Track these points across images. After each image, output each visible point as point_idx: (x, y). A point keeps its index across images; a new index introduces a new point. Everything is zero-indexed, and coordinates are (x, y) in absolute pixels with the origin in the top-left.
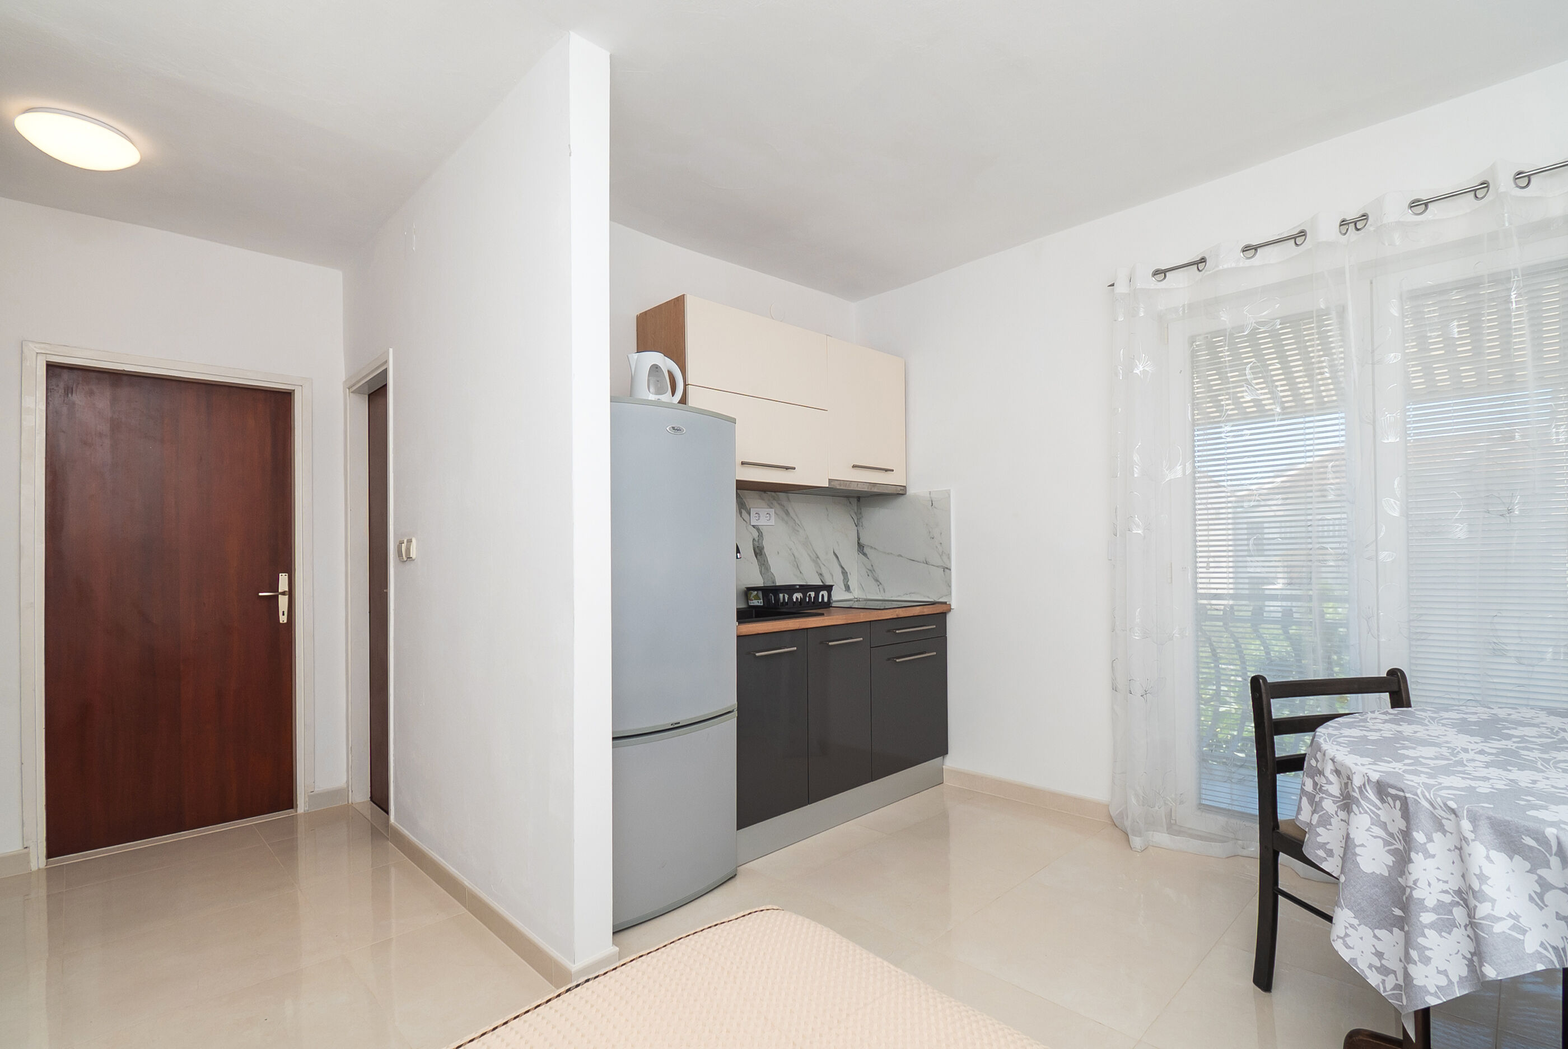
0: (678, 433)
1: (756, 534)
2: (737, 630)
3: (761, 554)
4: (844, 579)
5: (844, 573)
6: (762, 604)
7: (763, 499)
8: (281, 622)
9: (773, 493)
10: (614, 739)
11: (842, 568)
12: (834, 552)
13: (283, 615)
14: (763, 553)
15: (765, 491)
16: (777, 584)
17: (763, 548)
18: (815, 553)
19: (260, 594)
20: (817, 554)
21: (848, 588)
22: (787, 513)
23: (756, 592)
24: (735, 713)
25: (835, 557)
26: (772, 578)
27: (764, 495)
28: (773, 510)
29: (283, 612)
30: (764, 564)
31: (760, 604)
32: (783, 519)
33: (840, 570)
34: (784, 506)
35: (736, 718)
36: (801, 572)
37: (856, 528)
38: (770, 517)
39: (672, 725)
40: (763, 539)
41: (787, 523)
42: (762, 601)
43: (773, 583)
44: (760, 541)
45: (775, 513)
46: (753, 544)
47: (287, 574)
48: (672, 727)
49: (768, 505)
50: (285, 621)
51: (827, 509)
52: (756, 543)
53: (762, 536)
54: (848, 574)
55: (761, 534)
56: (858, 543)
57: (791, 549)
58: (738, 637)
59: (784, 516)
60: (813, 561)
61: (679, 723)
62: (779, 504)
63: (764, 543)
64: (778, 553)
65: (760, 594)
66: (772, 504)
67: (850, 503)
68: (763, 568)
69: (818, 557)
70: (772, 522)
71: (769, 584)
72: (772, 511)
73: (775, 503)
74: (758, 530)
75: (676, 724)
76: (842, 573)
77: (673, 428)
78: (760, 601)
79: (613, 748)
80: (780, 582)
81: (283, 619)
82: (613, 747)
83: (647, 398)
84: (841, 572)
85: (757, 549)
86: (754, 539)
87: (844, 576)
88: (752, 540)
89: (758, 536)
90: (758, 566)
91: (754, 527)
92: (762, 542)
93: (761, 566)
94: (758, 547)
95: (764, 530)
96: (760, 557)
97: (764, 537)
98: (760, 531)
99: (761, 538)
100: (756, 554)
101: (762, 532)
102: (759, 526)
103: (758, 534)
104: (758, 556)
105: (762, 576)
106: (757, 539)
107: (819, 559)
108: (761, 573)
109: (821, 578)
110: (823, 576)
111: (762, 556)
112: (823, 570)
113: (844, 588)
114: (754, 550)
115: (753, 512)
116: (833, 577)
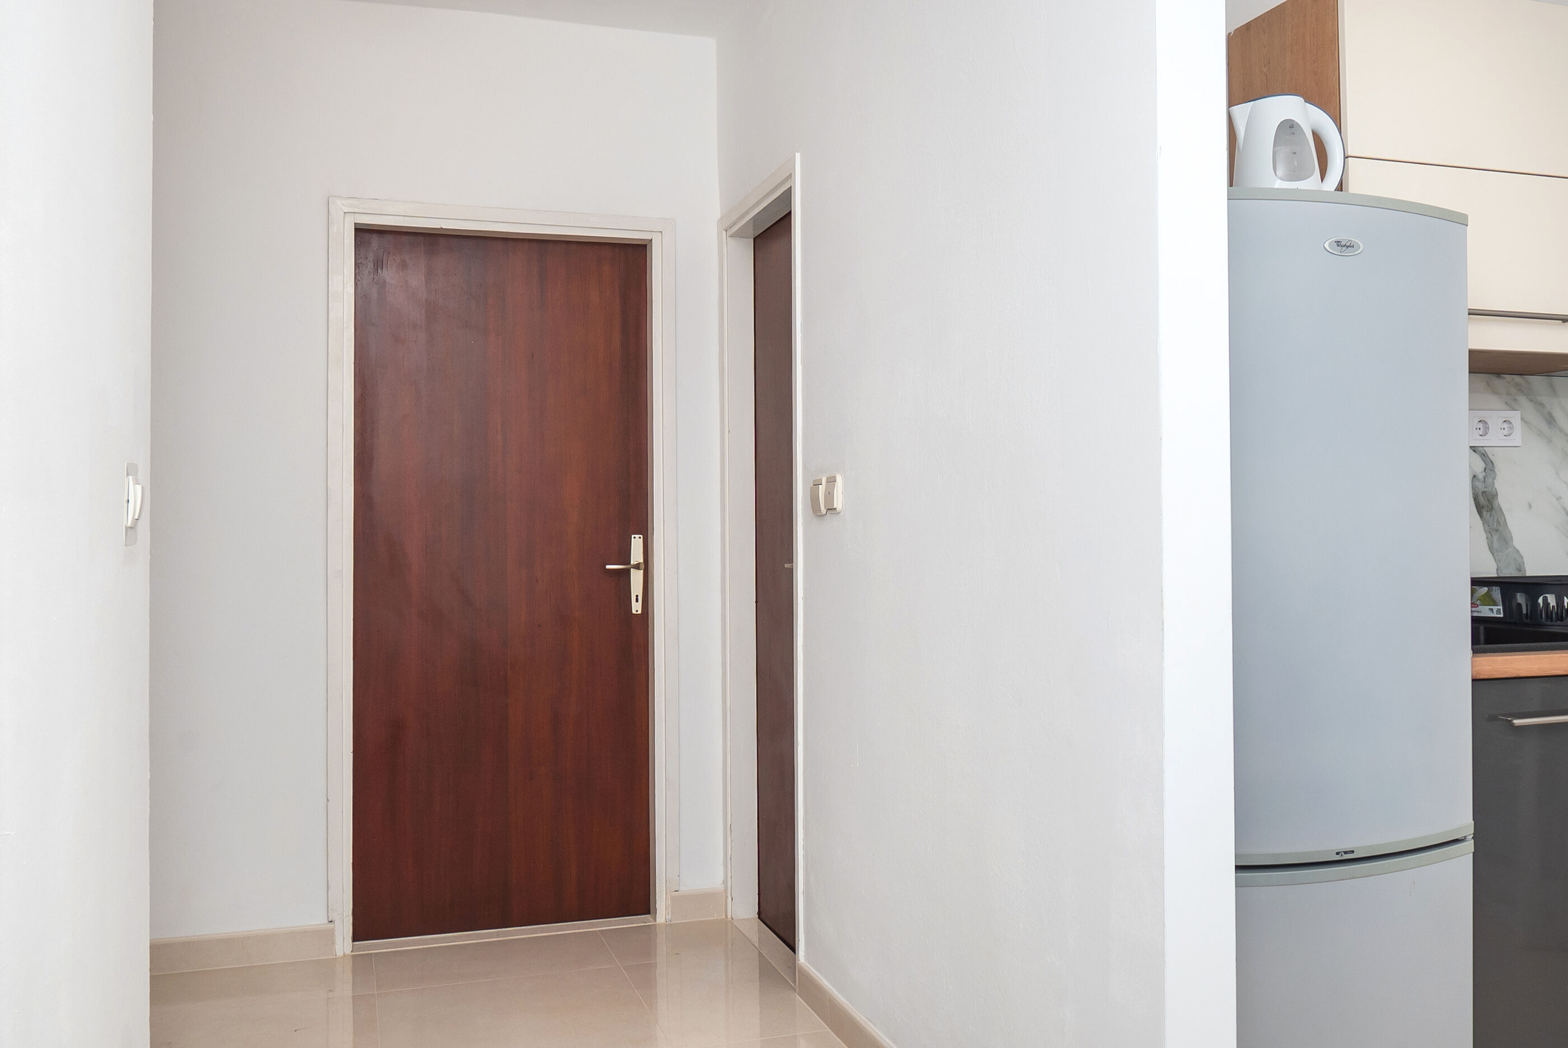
0: (1349, 252)
1: (1479, 466)
2: (1473, 667)
3: (1492, 509)
6: (1502, 616)
7: (1495, 392)
8: (634, 612)
9: (1518, 379)
10: (1239, 868)
13: (637, 601)
14: (1495, 506)
15: (1498, 373)
16: (1528, 575)
17: (1495, 495)
19: (608, 567)
22: (1550, 420)
23: (1486, 589)
24: (1469, 845)
26: (1515, 559)
27: (1497, 382)
28: (1519, 412)
29: (637, 596)
30: (1497, 530)
31: (1495, 615)
32: (1541, 434)
34: (1542, 405)
35: (1472, 854)
38: (1511, 428)
39: (1338, 853)
40: (1495, 477)
41: (1549, 441)
42: (1501, 607)
43: (1519, 570)
44: (1489, 480)
45: (1522, 419)
46: (1474, 488)
47: (641, 536)
48: (1338, 858)
49: (1506, 403)
50: (640, 612)
52: (1481, 487)
53: (1493, 470)
55: (1489, 466)
57: (1559, 499)
58: (1474, 681)
59: (1543, 426)
61: (1353, 852)
62: (1531, 401)
63: (1496, 486)
64: (1530, 506)
65: (1497, 593)
66: (1516, 400)
68: (1495, 538)
70: (1516, 439)
71: (1510, 572)
72: (1515, 416)
73: (1523, 400)
74: (1484, 456)
75: (1346, 853)
77: (1338, 243)
78: (1495, 608)
79: (1236, 887)
80: (1534, 569)
81: (637, 608)
82: (1238, 885)
83: (1272, 187)
85: (1482, 501)
86: (1474, 476)
88: (1471, 477)
89: (1485, 469)
90: (1483, 535)
91: (1475, 451)
92: (1493, 482)
93: (1490, 532)
94: (1483, 492)
95: (1498, 458)
96: (1489, 513)
97: (1496, 471)
98: (1490, 459)
99: (1490, 475)
100: (1480, 508)
101: (1494, 462)
102: (1485, 448)
103: (1482, 465)
104: (1484, 513)
105: (1493, 555)
106: (1481, 476)
108: (1491, 547)
111: (1493, 513)
114: (1475, 499)
115: (1473, 420)
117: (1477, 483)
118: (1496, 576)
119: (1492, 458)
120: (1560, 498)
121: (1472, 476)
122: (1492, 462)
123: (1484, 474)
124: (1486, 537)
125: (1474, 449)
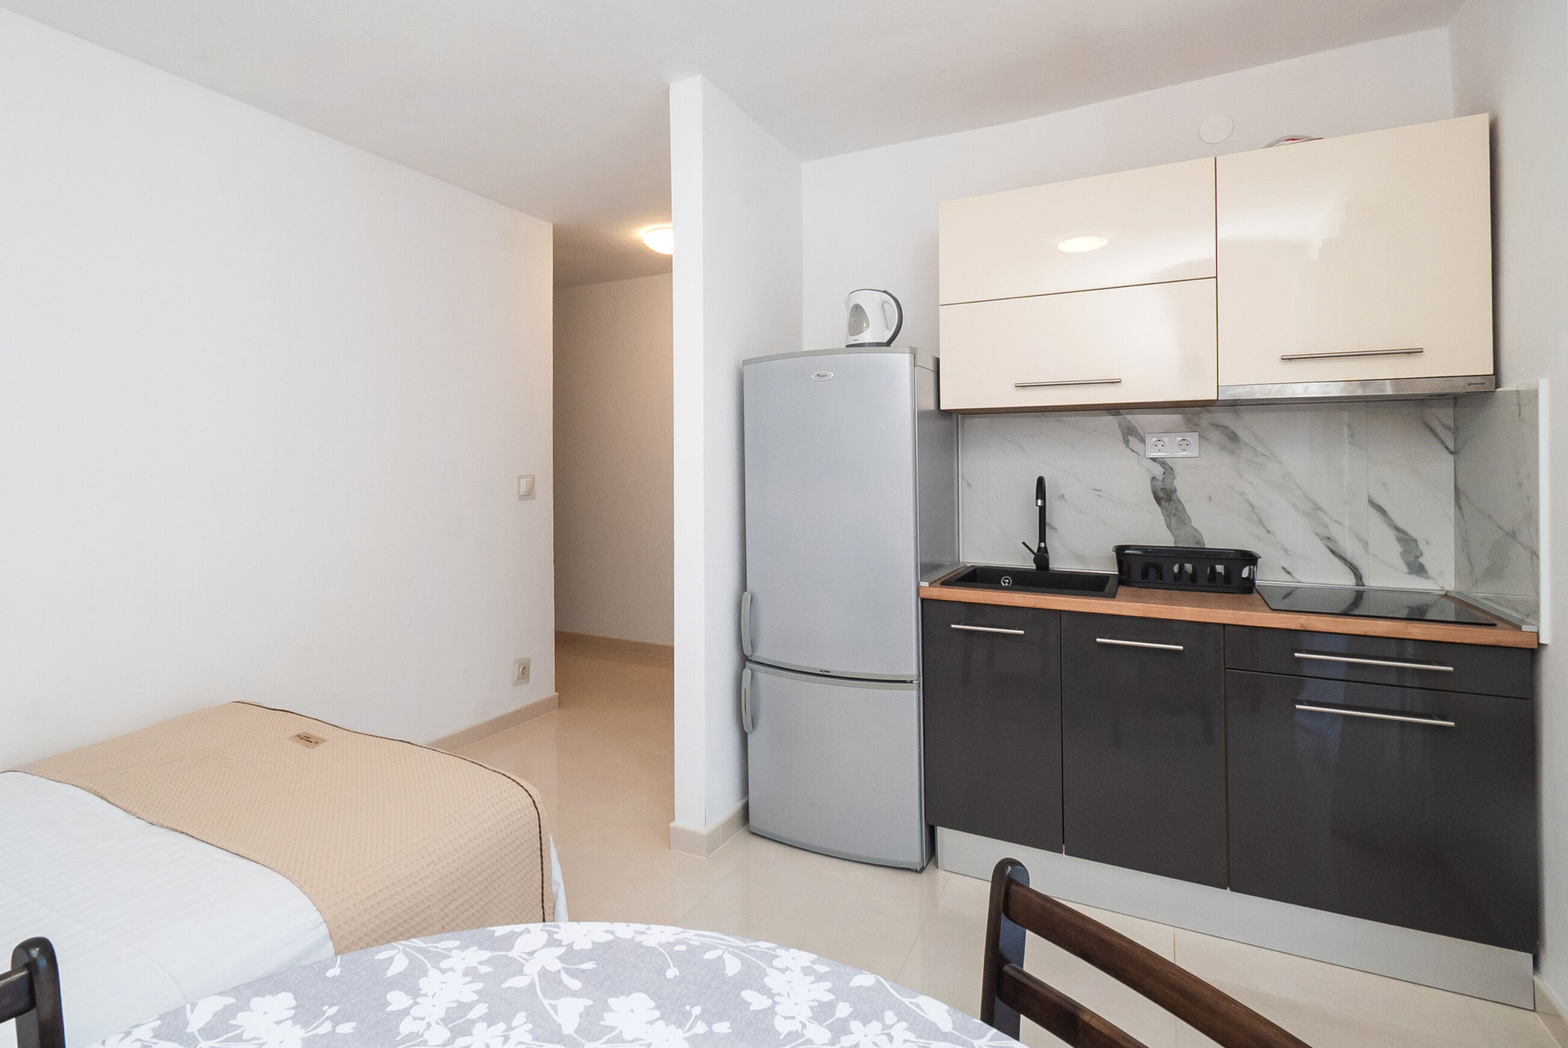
1: (1158, 471)
2: (918, 588)
3: (1170, 499)
4: (1406, 551)
5: (1406, 539)
11: (1398, 529)
12: (1371, 501)
14: (1174, 497)
16: (1206, 547)
17: (1174, 489)
18: (1310, 500)
20: (1314, 502)
21: (1417, 568)
22: (1234, 438)
24: (918, 684)
25: (1373, 511)
28: (1199, 433)
30: (1175, 515)
32: (1223, 448)
33: (1391, 535)
34: (1230, 428)
35: (919, 690)
36: (1269, 532)
37: (1451, 457)
38: (1188, 445)
40: (1174, 478)
41: (1229, 451)
43: (1198, 543)
44: (1168, 481)
45: (1201, 438)
46: (1153, 485)
48: (821, 673)
49: (1187, 427)
52: (1160, 484)
53: (1172, 473)
54: (1422, 543)
55: (1169, 471)
57: (1242, 494)
58: (920, 596)
59: (1227, 442)
60: (1306, 513)
61: (829, 672)
62: (1213, 424)
63: (1176, 484)
64: (1210, 499)
66: (1197, 425)
68: (1173, 518)
69: (1318, 508)
70: (1193, 451)
72: (1195, 436)
73: (1204, 424)
74: (1164, 464)
76: (1399, 540)
80: (1212, 542)
84: (1394, 538)
85: (1161, 494)
86: (1154, 478)
87: (1402, 545)
88: (1151, 478)
89: (1165, 473)
90: (1163, 518)
91: (1154, 461)
92: (1173, 482)
93: (1169, 516)
94: (1162, 489)
95: (1177, 467)
96: (1168, 503)
97: (1175, 474)
99: (1169, 477)
100: (1158, 500)
101: (1173, 468)
102: (1164, 458)
103: (1162, 470)
104: (1163, 503)
105: (1171, 531)
106: (1160, 478)
107: (1325, 512)
108: (1169, 527)
109: (1328, 545)
110: (1336, 542)
111: (1172, 502)
112: (1336, 532)
113: (1405, 569)
114: (1154, 493)
115: (1151, 440)
116: (1366, 545)
117: (1157, 482)
118: (1174, 545)
119: (1171, 466)
120: (1244, 493)
122: (1171, 468)
123: (1163, 476)
124: (1164, 519)
125: (1154, 459)
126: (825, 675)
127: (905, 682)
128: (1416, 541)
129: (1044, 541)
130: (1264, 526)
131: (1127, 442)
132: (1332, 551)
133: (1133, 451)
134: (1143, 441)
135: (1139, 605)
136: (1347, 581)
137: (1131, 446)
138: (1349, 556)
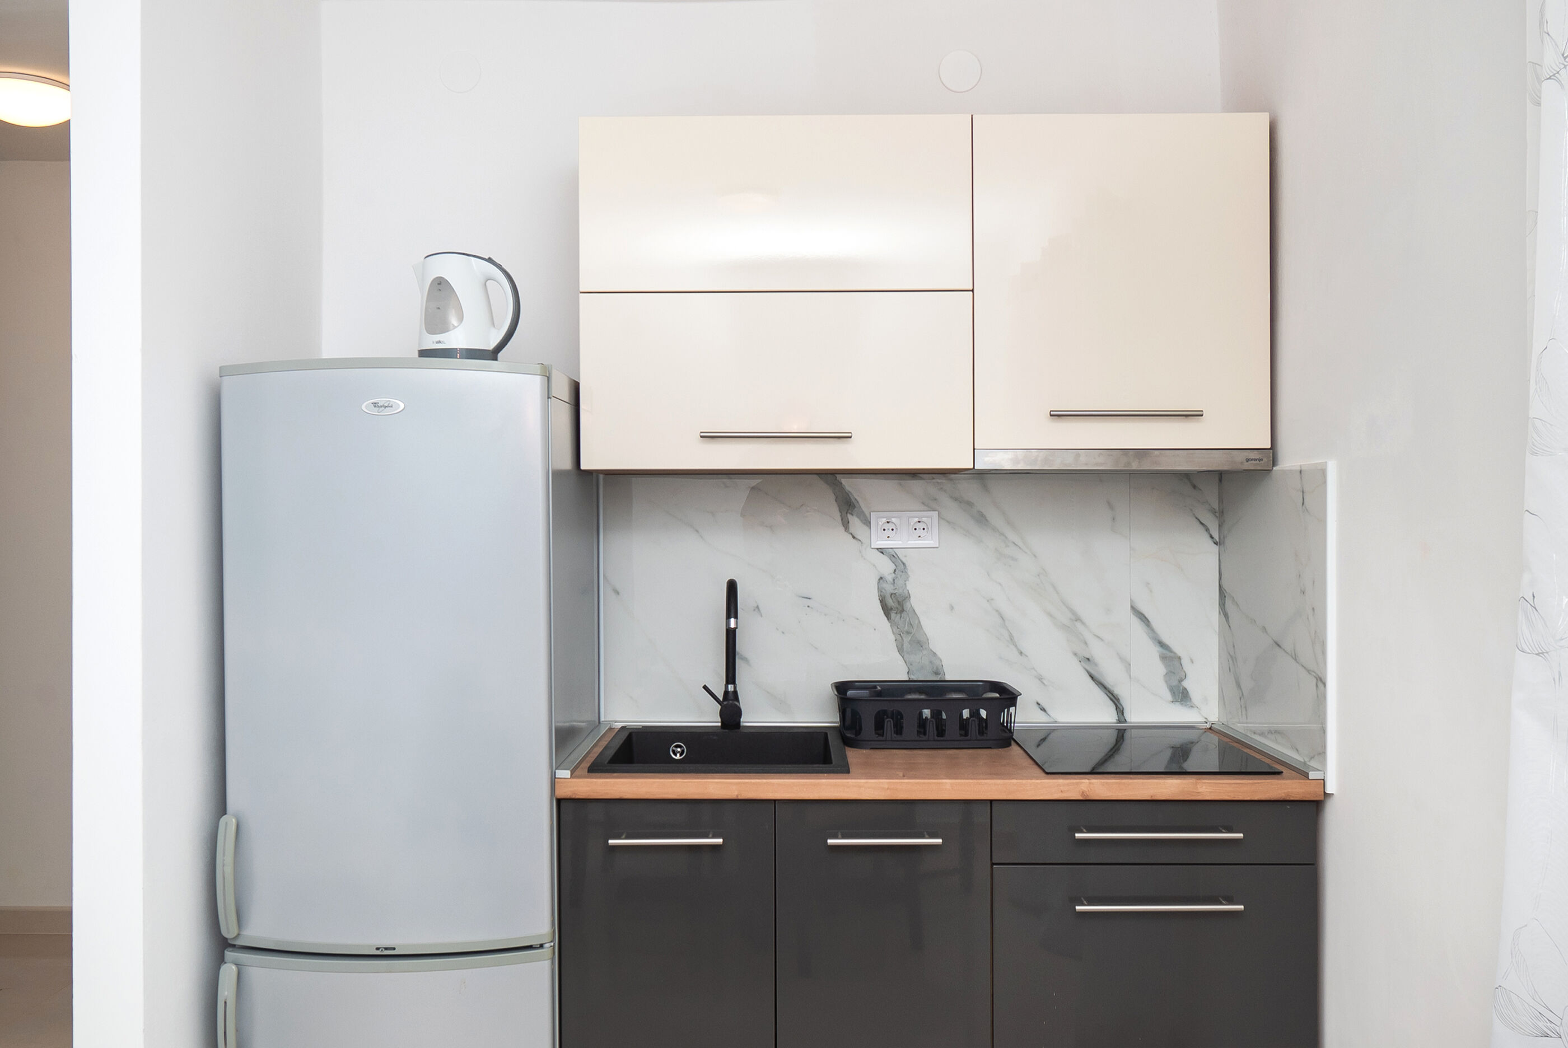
1: (886, 567)
3: (903, 611)
4: (1170, 674)
5: (1170, 658)
7: (910, 492)
9: (938, 479)
11: (1161, 644)
12: (1133, 608)
14: (907, 606)
15: (914, 473)
16: (948, 678)
17: (907, 596)
18: (1068, 607)
20: (1073, 612)
21: (1181, 696)
22: (981, 519)
24: (550, 951)
25: (1135, 622)
26: (932, 663)
27: (912, 482)
28: (937, 514)
30: (908, 633)
32: (968, 534)
33: (1154, 652)
34: (970, 504)
36: (1021, 653)
38: (928, 530)
40: (907, 579)
41: (982, 541)
43: (937, 673)
44: (900, 582)
45: (941, 519)
46: (880, 590)
48: (378, 952)
49: (923, 503)
51: (1109, 503)
52: (889, 588)
53: (904, 572)
54: (1185, 662)
55: (900, 566)
56: (1220, 586)
57: (990, 600)
59: (971, 525)
60: (1064, 628)
62: (956, 499)
63: (909, 588)
64: (952, 608)
66: (936, 500)
67: (1194, 487)
68: (906, 639)
69: (1078, 619)
70: (934, 540)
72: (932, 517)
73: (944, 499)
74: (894, 558)
75: (386, 949)
76: (1163, 658)
80: (955, 673)
84: (1157, 657)
85: (890, 602)
86: (881, 578)
87: (1166, 666)
88: (877, 580)
89: (895, 570)
90: (892, 637)
91: (882, 553)
92: (905, 584)
93: (900, 635)
94: (891, 596)
95: (910, 559)
96: (899, 615)
97: (909, 573)
98: (902, 562)
99: (901, 576)
100: (887, 612)
101: (906, 563)
102: (895, 550)
103: (892, 567)
104: (893, 615)
105: (903, 659)
106: (890, 578)
107: (1083, 623)
108: (900, 650)
109: (1088, 668)
110: (1096, 665)
111: (904, 615)
112: (1097, 651)
113: (1168, 696)
114: (881, 602)
115: (878, 520)
116: (1128, 665)
117: (885, 585)
118: (907, 678)
119: (904, 560)
120: (992, 599)
121: (879, 578)
122: (904, 564)
123: (893, 575)
124: (894, 638)
125: (881, 551)
126: (386, 955)
127: (530, 947)
128: (1179, 658)
129: (734, 682)
130: (1016, 646)
131: (846, 524)
132: (1092, 677)
133: (854, 537)
134: (867, 523)
135: (884, 782)
136: (1107, 716)
137: (852, 530)
138: (1109, 681)
